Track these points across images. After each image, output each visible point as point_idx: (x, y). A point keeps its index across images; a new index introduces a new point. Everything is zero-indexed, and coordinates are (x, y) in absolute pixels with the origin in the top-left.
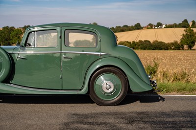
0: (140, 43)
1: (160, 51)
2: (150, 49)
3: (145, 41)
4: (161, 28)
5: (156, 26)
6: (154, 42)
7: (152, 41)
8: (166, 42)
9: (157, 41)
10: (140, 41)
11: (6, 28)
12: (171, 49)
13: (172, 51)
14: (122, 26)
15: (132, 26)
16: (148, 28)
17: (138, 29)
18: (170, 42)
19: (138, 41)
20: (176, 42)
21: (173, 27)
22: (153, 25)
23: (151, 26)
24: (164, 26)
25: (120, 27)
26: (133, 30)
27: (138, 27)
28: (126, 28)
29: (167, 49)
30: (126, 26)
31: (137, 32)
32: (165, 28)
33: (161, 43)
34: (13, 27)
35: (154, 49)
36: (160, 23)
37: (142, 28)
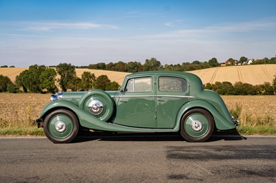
0: (217, 86)
1: (245, 96)
2: (231, 94)
3: (224, 83)
4: (246, 64)
5: (239, 62)
6: (237, 84)
7: (233, 83)
8: (254, 84)
9: (241, 83)
10: (218, 83)
11: (33, 68)
12: (260, 94)
13: (262, 97)
14: (191, 62)
15: (205, 62)
16: (228, 65)
17: (214, 66)
18: (258, 84)
19: (214, 83)
20: (267, 85)
21: (263, 63)
22: (234, 61)
23: (232, 62)
24: (250, 62)
25: (188, 64)
26: (207, 67)
27: (214, 63)
28: (197, 65)
29: (256, 94)
30: (197, 62)
31: (212, 70)
32: (251, 64)
33: (247, 85)
34: (43, 66)
35: (237, 94)
36: (244, 58)
37: (219, 65)
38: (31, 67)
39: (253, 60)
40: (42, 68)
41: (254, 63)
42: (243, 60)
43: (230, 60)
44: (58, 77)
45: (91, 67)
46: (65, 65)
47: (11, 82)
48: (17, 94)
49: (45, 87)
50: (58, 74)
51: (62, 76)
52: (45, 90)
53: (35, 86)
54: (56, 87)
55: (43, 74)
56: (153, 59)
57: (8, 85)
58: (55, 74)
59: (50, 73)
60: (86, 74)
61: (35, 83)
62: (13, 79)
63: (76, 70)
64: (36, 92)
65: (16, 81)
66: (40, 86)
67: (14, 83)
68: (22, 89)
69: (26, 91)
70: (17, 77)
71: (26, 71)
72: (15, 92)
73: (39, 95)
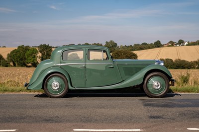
1: (182, 70)
2: (172, 68)
3: (166, 59)
4: (183, 45)
5: (178, 44)
6: (176, 61)
7: (174, 60)
8: (190, 61)
9: (179, 60)
10: (162, 59)
11: (21, 47)
12: (194, 68)
13: (196, 70)
14: (141, 44)
15: (152, 44)
16: (169, 46)
17: (158, 47)
18: (193, 60)
19: (159, 59)
21: (196, 45)
22: (174, 43)
23: (172, 44)
24: (186, 43)
25: (138, 45)
26: (153, 48)
27: (158, 45)
28: (145, 46)
29: (191, 68)
30: (145, 44)
31: (157, 50)
32: (187, 45)
33: (184, 61)
34: (28, 46)
36: (181, 40)
37: (162, 46)
38: (19, 47)
39: (188, 42)
41: (189, 44)
42: (181, 42)
43: (171, 42)
44: (40, 54)
46: (45, 45)
47: (3, 59)
48: (8, 68)
49: (30, 63)
51: (42, 54)
52: (30, 65)
53: (22, 62)
54: (37, 62)
55: (28, 52)
56: (111, 41)
57: (2, 61)
58: (37, 52)
59: (34, 52)
61: (22, 59)
62: (5, 56)
63: (53, 49)
64: (22, 66)
65: (8, 58)
66: (26, 61)
67: (6, 60)
68: (12, 64)
69: (15, 65)
70: (8, 54)
71: (16, 50)
72: (7, 66)
73: (25, 68)
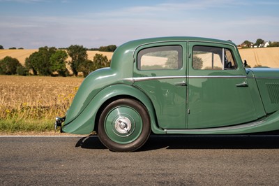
38: (41, 49)
39: (270, 43)
40: (52, 50)
41: (271, 45)
42: (260, 42)
43: (246, 42)
44: (69, 59)
45: (102, 49)
46: (77, 47)
47: (20, 65)
48: (27, 77)
49: (56, 70)
50: (69, 56)
51: (73, 59)
52: (56, 73)
53: (46, 69)
54: (67, 70)
55: (54, 56)
57: (18, 68)
58: (66, 56)
59: (62, 55)
60: (98, 57)
61: (45, 66)
62: (22, 62)
63: (88, 52)
64: (46, 75)
65: (26, 64)
66: (51, 68)
67: (25, 66)
68: (31, 72)
69: (35, 74)
70: (27, 59)
71: (36, 53)
72: (25, 75)
73: (50, 78)
